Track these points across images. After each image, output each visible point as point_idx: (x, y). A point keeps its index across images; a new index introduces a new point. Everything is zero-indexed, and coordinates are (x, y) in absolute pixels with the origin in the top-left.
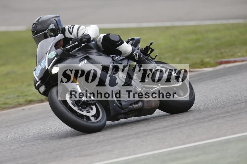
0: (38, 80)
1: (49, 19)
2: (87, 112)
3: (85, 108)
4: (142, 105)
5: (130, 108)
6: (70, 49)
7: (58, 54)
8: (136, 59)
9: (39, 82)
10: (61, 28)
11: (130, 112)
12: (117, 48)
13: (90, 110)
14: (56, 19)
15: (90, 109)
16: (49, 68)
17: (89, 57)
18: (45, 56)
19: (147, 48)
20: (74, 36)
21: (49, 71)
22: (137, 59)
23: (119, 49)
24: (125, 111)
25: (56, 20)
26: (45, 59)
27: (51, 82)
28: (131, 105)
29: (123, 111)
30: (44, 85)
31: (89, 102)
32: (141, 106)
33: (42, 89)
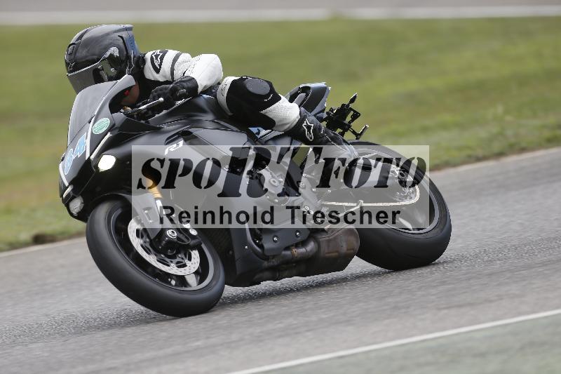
0: (67, 184)
1: (108, 34)
2: (179, 267)
3: (173, 257)
4: (315, 250)
5: (285, 256)
6: (146, 113)
7: (114, 125)
8: (308, 138)
9: (69, 190)
10: (134, 57)
11: (284, 266)
12: (263, 112)
13: (187, 261)
14: (124, 34)
15: (186, 257)
16: (92, 157)
17: (191, 133)
18: (86, 127)
19: (344, 110)
20: (165, 77)
21: (93, 164)
22: (311, 138)
23: (267, 114)
24: (272, 264)
25: (122, 37)
26: (85, 134)
27: (98, 189)
28: (287, 248)
29: (266, 264)
30: (80, 197)
31: (183, 241)
32: (311, 251)
33: (77, 205)
